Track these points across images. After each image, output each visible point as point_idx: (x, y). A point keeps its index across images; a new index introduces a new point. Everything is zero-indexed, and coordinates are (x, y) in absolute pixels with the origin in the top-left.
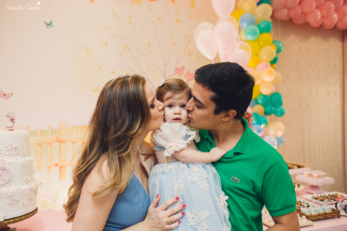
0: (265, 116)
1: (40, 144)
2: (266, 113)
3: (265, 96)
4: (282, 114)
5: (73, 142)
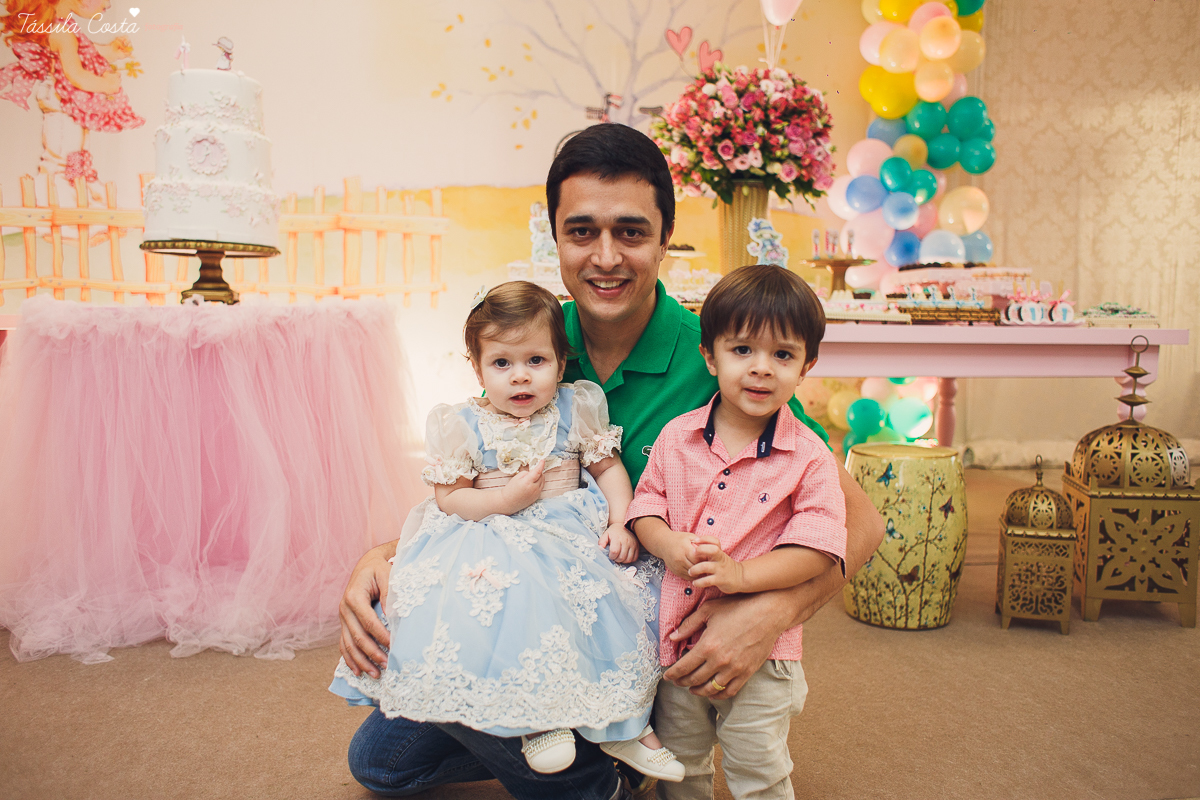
0: (929, 169)
1: (295, 234)
2: (934, 162)
3: (932, 106)
4: (986, 165)
5: (380, 233)
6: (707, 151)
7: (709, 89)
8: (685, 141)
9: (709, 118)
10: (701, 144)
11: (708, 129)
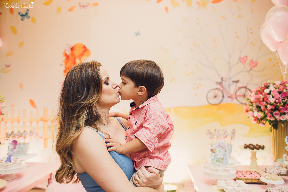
6: (269, 114)
7: (267, 91)
8: (258, 107)
9: (269, 102)
10: (266, 112)
11: (269, 107)
